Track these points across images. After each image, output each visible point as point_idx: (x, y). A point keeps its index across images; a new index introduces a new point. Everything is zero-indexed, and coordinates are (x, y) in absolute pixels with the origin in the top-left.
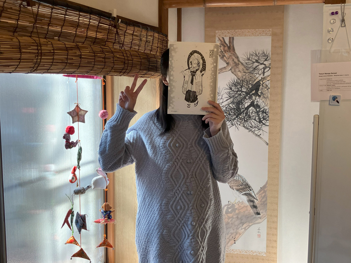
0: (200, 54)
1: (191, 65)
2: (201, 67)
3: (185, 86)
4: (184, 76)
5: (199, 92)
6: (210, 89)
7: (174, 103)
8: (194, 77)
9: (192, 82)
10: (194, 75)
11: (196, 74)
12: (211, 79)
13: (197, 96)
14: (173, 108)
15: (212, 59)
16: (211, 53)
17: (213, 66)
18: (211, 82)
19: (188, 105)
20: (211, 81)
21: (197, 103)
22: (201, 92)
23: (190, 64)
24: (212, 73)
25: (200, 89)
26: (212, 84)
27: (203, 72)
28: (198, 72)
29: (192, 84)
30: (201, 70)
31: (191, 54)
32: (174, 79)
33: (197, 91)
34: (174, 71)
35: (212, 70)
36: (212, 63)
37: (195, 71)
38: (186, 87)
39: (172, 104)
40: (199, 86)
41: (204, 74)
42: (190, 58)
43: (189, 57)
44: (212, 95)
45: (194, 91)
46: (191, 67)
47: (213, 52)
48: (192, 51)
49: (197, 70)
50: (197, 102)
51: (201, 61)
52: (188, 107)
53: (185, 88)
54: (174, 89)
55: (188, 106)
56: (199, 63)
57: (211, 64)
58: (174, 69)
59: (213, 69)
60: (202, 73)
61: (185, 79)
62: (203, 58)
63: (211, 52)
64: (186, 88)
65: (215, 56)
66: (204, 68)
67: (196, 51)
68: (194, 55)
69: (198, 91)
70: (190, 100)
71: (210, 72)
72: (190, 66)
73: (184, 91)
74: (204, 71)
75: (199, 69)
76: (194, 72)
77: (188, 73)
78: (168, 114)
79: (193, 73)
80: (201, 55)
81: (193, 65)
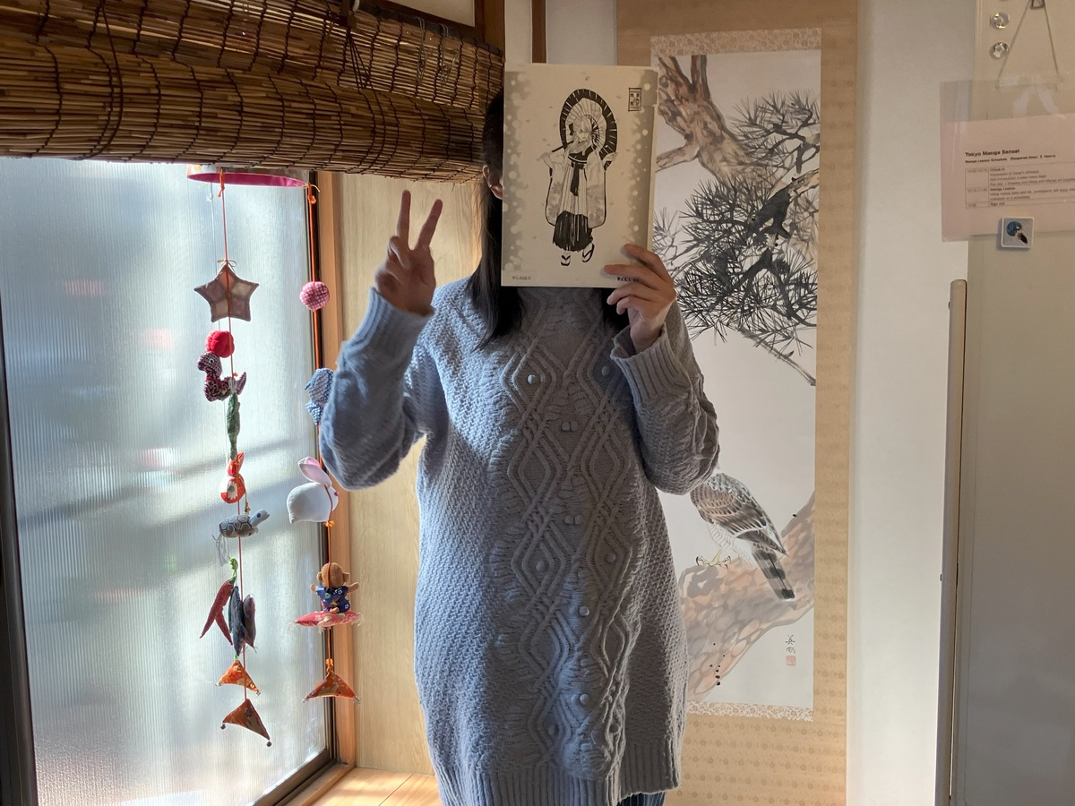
0: (599, 100)
1: (571, 134)
2: (602, 139)
3: (554, 199)
4: (551, 170)
5: (598, 217)
6: (630, 209)
7: (521, 253)
8: (581, 171)
9: (574, 188)
10: (582, 167)
11: (588, 161)
12: (634, 177)
13: (590, 230)
14: (517, 268)
15: (637, 116)
16: (632, 98)
17: (638, 136)
18: (632, 189)
19: (563, 257)
20: (633, 182)
21: (592, 251)
22: (602, 218)
23: (568, 132)
24: (635, 160)
25: (599, 210)
26: (636, 193)
27: (608, 157)
28: (594, 158)
29: (576, 194)
30: (602, 150)
31: (572, 100)
32: (519, 180)
33: (592, 215)
34: (518, 155)
35: (636, 151)
36: (635, 127)
37: (583, 154)
38: (554, 203)
39: (516, 256)
40: (596, 199)
41: (610, 162)
42: (568, 113)
43: (563, 110)
44: (636, 228)
45: (580, 216)
46: (572, 142)
47: (638, 95)
48: (575, 92)
49: (589, 150)
50: (589, 248)
51: (602, 123)
52: (562, 264)
53: (553, 206)
54: (519, 211)
55: (564, 261)
56: (594, 129)
57: (634, 132)
58: (520, 148)
59: (639, 147)
60: (605, 160)
61: (553, 176)
62: (607, 112)
63: (632, 95)
64: (558, 207)
65: (645, 107)
66: (610, 145)
67: (587, 91)
68: (580, 102)
69: (595, 215)
70: (568, 242)
71: (632, 156)
72: (569, 138)
73: (550, 214)
74: (610, 152)
75: (595, 147)
76: (579, 156)
77: (562, 161)
78: (502, 285)
79: (579, 161)
80: (603, 104)
81: (577, 133)
